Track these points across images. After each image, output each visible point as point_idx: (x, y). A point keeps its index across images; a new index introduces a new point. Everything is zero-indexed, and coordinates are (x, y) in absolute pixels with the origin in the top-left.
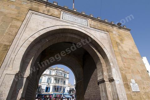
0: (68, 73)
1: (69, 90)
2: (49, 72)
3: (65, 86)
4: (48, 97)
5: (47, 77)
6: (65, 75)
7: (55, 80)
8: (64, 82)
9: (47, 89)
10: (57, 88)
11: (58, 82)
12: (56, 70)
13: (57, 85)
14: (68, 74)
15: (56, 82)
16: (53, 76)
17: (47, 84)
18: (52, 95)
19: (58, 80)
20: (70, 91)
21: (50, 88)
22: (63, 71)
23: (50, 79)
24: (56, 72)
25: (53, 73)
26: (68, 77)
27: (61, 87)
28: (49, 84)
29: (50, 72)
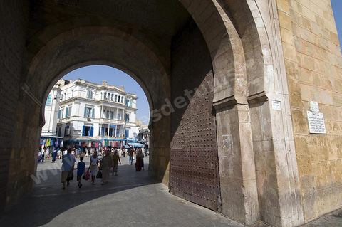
0: (134, 98)
1: (138, 132)
2: (86, 93)
3: (128, 124)
4: (90, 145)
5: (83, 105)
6: (127, 102)
7: (104, 111)
8: (127, 117)
9: (87, 130)
10: (111, 130)
11: (112, 117)
12: (104, 88)
13: (109, 122)
14: (134, 101)
15: (107, 116)
16: (98, 102)
17: (85, 120)
18: (99, 141)
19: (112, 113)
20: (141, 135)
21: (92, 128)
22: (122, 94)
23: (90, 109)
24: (105, 93)
25: (98, 96)
26: (134, 106)
27: (119, 126)
28: (89, 120)
29: (90, 94)
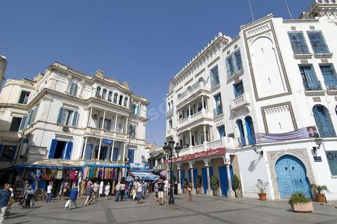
0: (143, 103)
2: (66, 85)
3: (134, 142)
5: (58, 104)
6: (133, 107)
7: (95, 117)
8: (132, 131)
13: (102, 134)
14: (144, 108)
16: (85, 102)
17: (59, 129)
18: (80, 169)
20: (151, 161)
21: (71, 144)
22: (126, 93)
23: (70, 112)
26: (143, 114)
27: (119, 144)
28: (66, 129)
29: (74, 88)
